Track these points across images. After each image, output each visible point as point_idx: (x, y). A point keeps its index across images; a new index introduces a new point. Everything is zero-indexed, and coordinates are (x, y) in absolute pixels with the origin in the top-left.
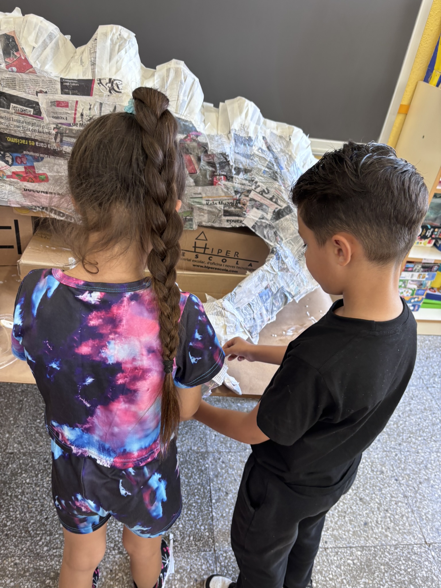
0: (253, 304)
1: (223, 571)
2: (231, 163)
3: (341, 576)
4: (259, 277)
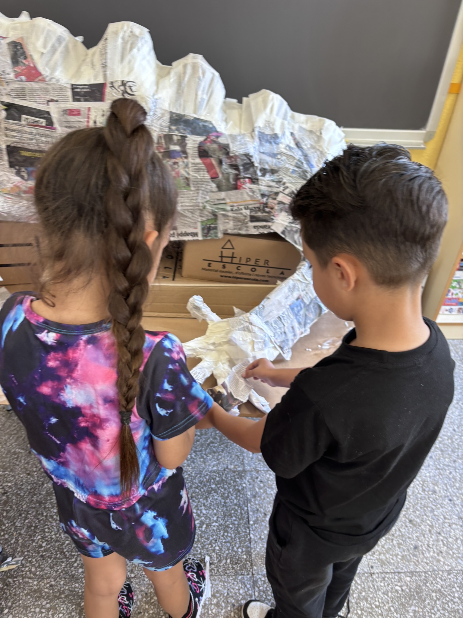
0: (283, 317)
1: (262, 596)
2: (256, 164)
3: (388, 603)
4: (289, 288)
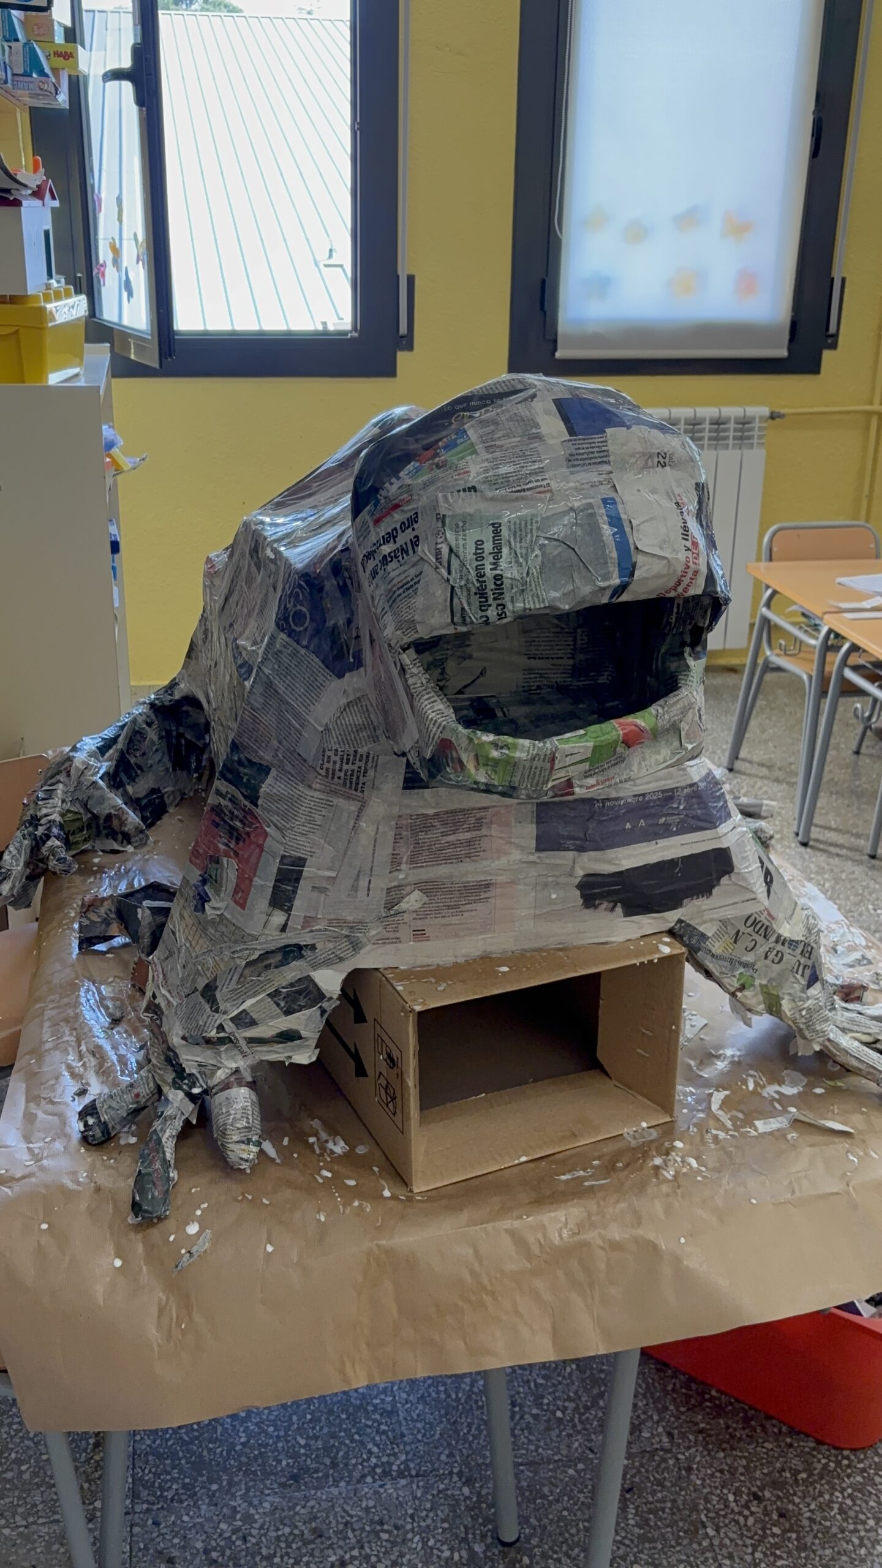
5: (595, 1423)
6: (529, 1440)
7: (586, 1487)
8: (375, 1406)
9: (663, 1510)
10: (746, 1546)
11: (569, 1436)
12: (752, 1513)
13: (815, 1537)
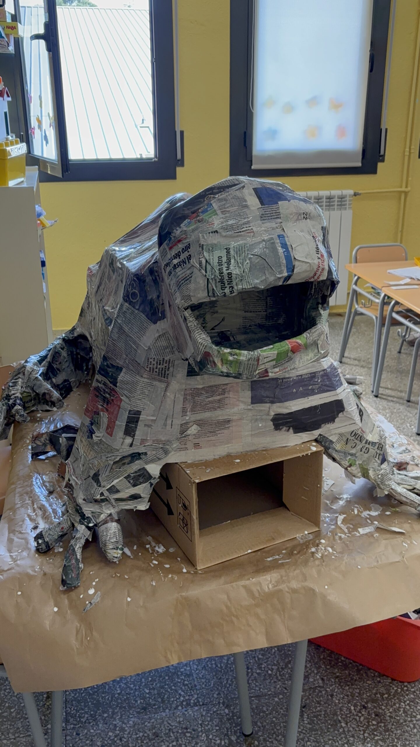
5: (287, 676)
6: (256, 686)
7: (284, 706)
8: (182, 672)
9: (320, 715)
10: (360, 731)
11: (275, 682)
12: (363, 715)
13: (393, 725)
